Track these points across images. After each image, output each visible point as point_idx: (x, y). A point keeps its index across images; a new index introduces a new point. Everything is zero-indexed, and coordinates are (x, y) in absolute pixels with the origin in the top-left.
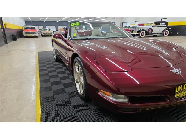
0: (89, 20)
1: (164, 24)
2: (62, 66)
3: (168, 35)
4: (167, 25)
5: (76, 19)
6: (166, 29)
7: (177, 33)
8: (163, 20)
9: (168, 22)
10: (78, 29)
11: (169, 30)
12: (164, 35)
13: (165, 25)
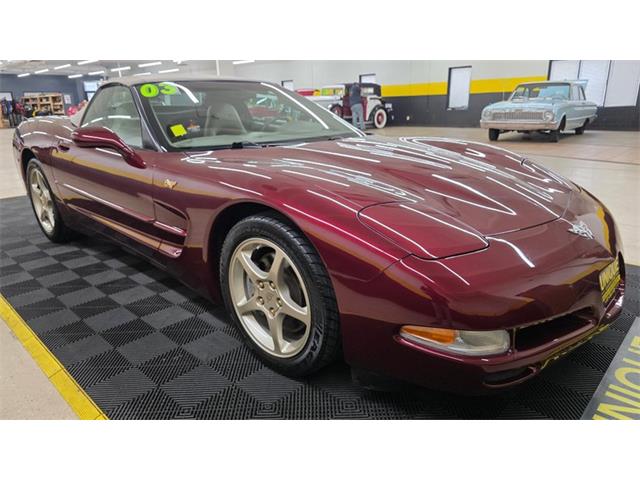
0: (113, 70)
1: (371, 90)
2: (102, 260)
3: (386, 125)
4: (379, 95)
5: (56, 68)
6: (378, 107)
7: (408, 118)
8: (365, 80)
9: (382, 85)
10: (68, 105)
11: (386, 110)
12: (374, 124)
13: (375, 93)
